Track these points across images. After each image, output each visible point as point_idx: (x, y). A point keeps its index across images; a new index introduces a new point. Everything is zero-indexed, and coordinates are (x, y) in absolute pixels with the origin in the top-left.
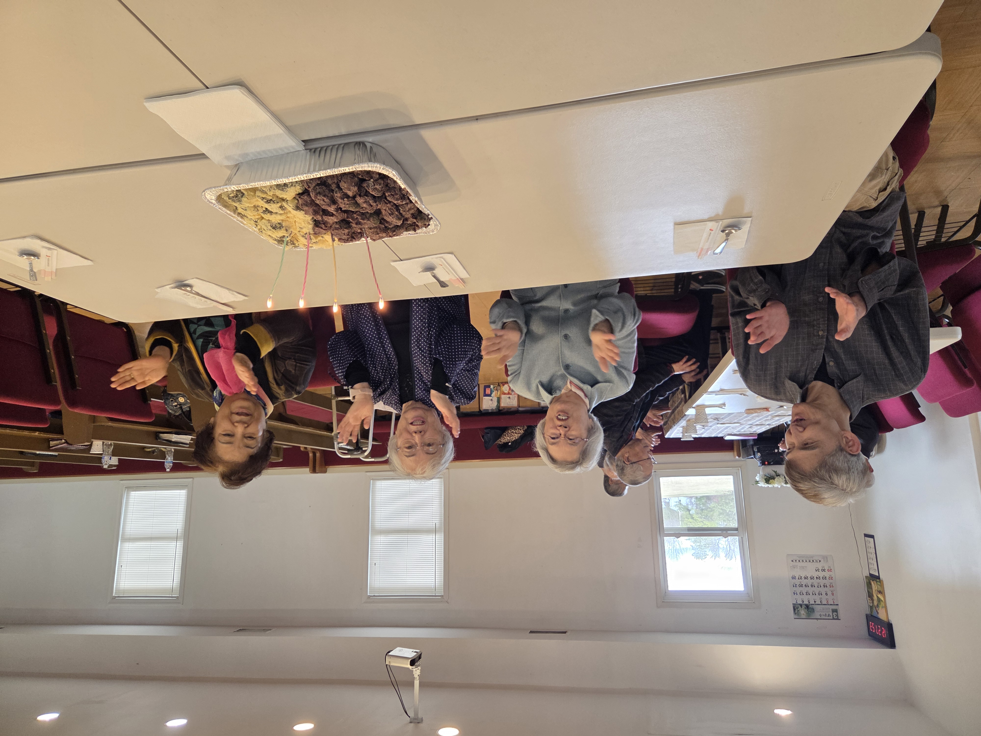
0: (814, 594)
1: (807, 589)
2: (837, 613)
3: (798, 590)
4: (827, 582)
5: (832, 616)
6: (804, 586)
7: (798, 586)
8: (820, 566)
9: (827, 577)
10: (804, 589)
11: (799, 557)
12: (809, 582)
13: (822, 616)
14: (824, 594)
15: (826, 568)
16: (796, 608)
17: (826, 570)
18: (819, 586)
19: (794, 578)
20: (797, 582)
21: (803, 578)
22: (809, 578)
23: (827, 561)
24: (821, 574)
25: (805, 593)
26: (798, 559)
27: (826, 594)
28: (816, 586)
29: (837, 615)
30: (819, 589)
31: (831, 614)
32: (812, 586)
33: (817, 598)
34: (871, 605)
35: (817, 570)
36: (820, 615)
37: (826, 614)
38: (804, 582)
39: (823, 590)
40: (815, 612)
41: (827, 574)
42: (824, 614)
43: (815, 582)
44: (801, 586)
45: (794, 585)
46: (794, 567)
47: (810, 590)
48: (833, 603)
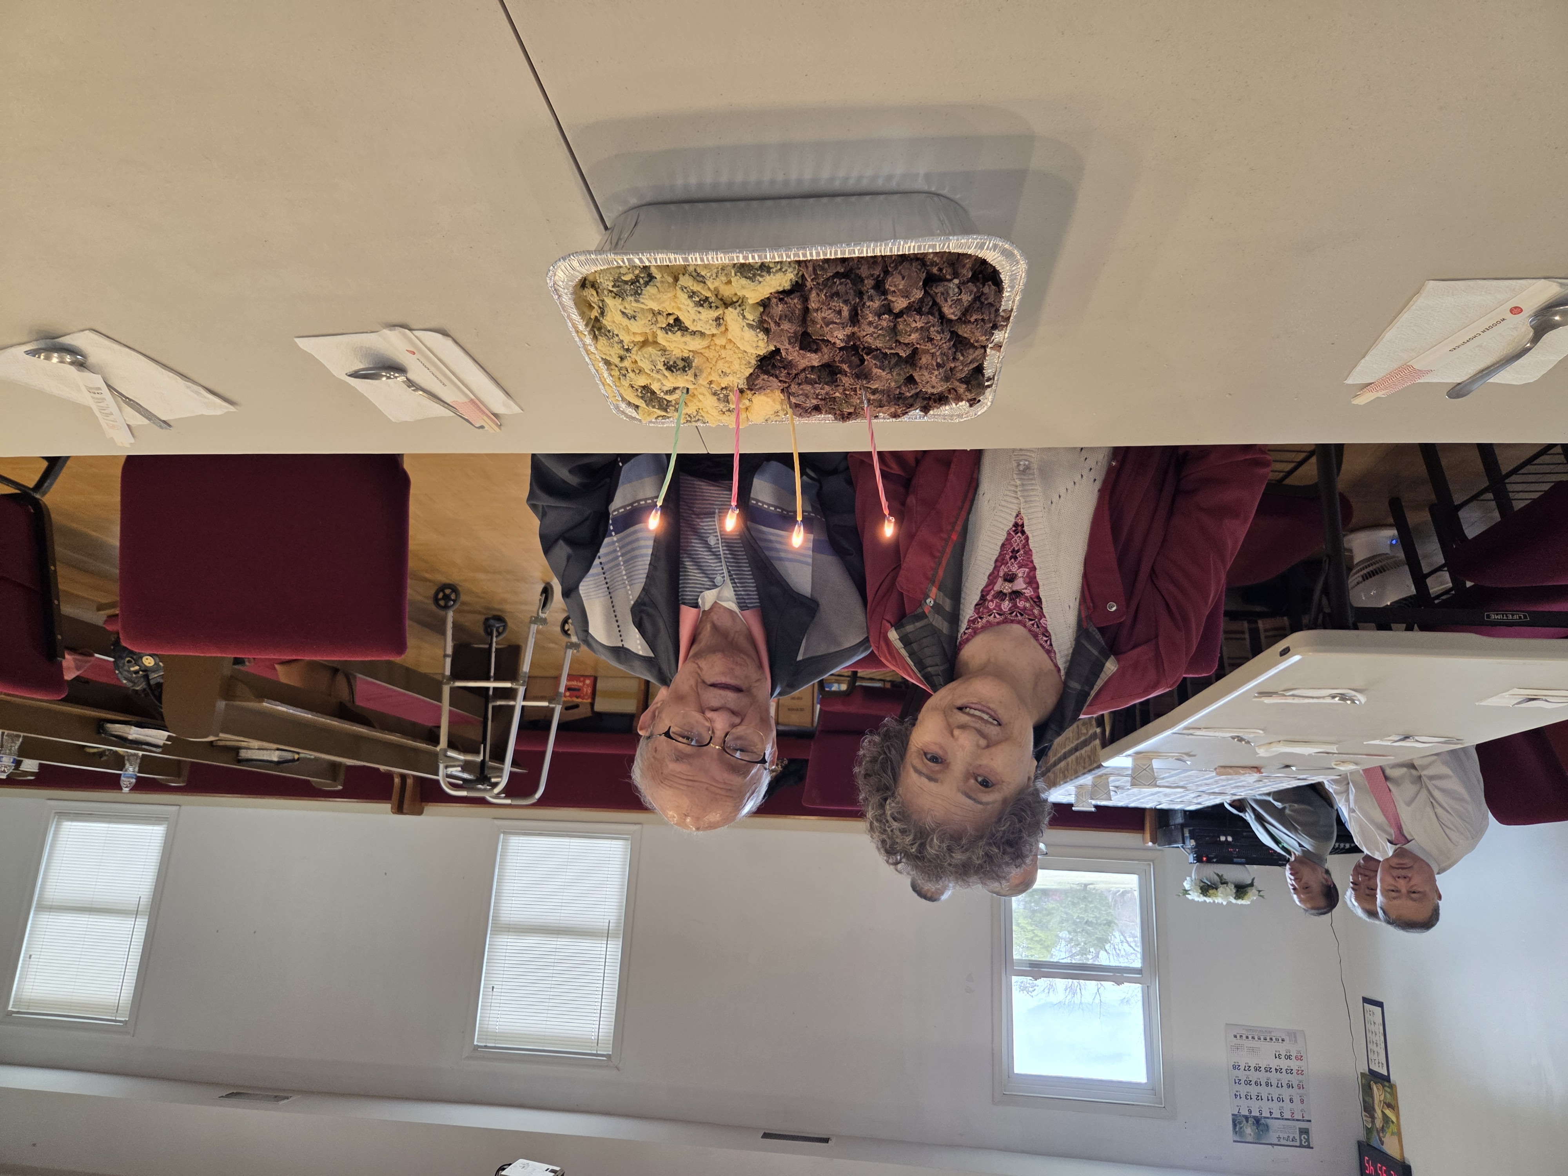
0: (1270, 1098)
1: (1258, 1089)
2: (1308, 1137)
3: (1243, 1089)
4: (1294, 1079)
5: (1298, 1140)
6: (1253, 1083)
7: (1242, 1082)
8: (1282, 1048)
9: (1295, 1068)
10: (1253, 1090)
11: (1247, 1030)
12: (1263, 1076)
13: (1282, 1139)
14: (1287, 1100)
15: (1294, 1054)
16: (1237, 1121)
17: (1293, 1058)
18: (1280, 1085)
19: (1236, 1067)
20: (1242, 1075)
21: (1252, 1068)
22: (1262, 1069)
23: (1296, 1041)
24: (1284, 1064)
25: (1254, 1097)
26: (1245, 1033)
27: (1291, 1101)
28: (1274, 1083)
29: (1308, 1140)
30: (1280, 1091)
31: (1297, 1137)
32: (1267, 1085)
33: (1275, 1106)
34: (1369, 1127)
35: (1278, 1056)
36: (1279, 1138)
37: (1289, 1137)
38: (1254, 1076)
39: (1286, 1093)
40: (1271, 1132)
41: (1294, 1064)
42: (1286, 1136)
43: (1274, 1077)
44: (1248, 1083)
45: (1237, 1081)
46: (1238, 1047)
47: (1264, 1091)
48: (1301, 1118)
